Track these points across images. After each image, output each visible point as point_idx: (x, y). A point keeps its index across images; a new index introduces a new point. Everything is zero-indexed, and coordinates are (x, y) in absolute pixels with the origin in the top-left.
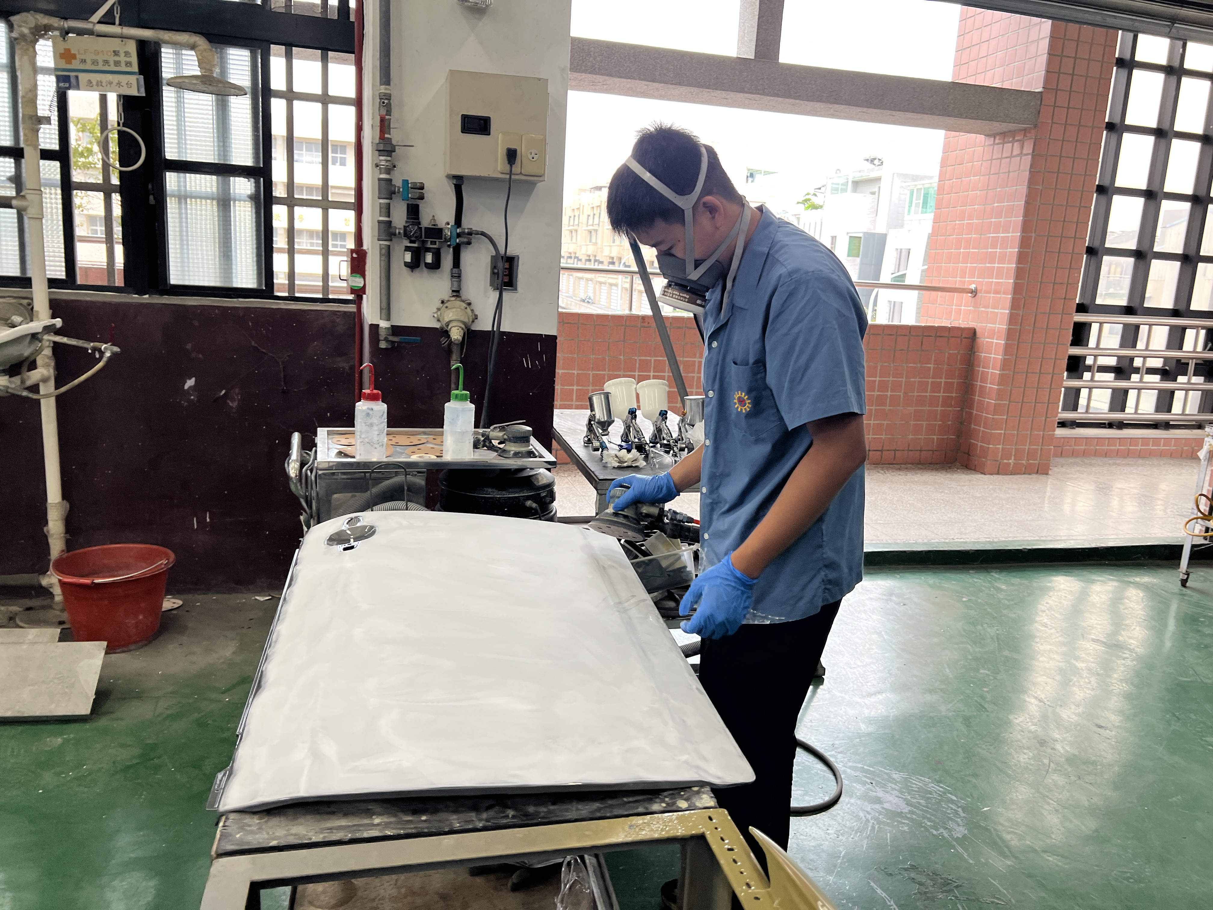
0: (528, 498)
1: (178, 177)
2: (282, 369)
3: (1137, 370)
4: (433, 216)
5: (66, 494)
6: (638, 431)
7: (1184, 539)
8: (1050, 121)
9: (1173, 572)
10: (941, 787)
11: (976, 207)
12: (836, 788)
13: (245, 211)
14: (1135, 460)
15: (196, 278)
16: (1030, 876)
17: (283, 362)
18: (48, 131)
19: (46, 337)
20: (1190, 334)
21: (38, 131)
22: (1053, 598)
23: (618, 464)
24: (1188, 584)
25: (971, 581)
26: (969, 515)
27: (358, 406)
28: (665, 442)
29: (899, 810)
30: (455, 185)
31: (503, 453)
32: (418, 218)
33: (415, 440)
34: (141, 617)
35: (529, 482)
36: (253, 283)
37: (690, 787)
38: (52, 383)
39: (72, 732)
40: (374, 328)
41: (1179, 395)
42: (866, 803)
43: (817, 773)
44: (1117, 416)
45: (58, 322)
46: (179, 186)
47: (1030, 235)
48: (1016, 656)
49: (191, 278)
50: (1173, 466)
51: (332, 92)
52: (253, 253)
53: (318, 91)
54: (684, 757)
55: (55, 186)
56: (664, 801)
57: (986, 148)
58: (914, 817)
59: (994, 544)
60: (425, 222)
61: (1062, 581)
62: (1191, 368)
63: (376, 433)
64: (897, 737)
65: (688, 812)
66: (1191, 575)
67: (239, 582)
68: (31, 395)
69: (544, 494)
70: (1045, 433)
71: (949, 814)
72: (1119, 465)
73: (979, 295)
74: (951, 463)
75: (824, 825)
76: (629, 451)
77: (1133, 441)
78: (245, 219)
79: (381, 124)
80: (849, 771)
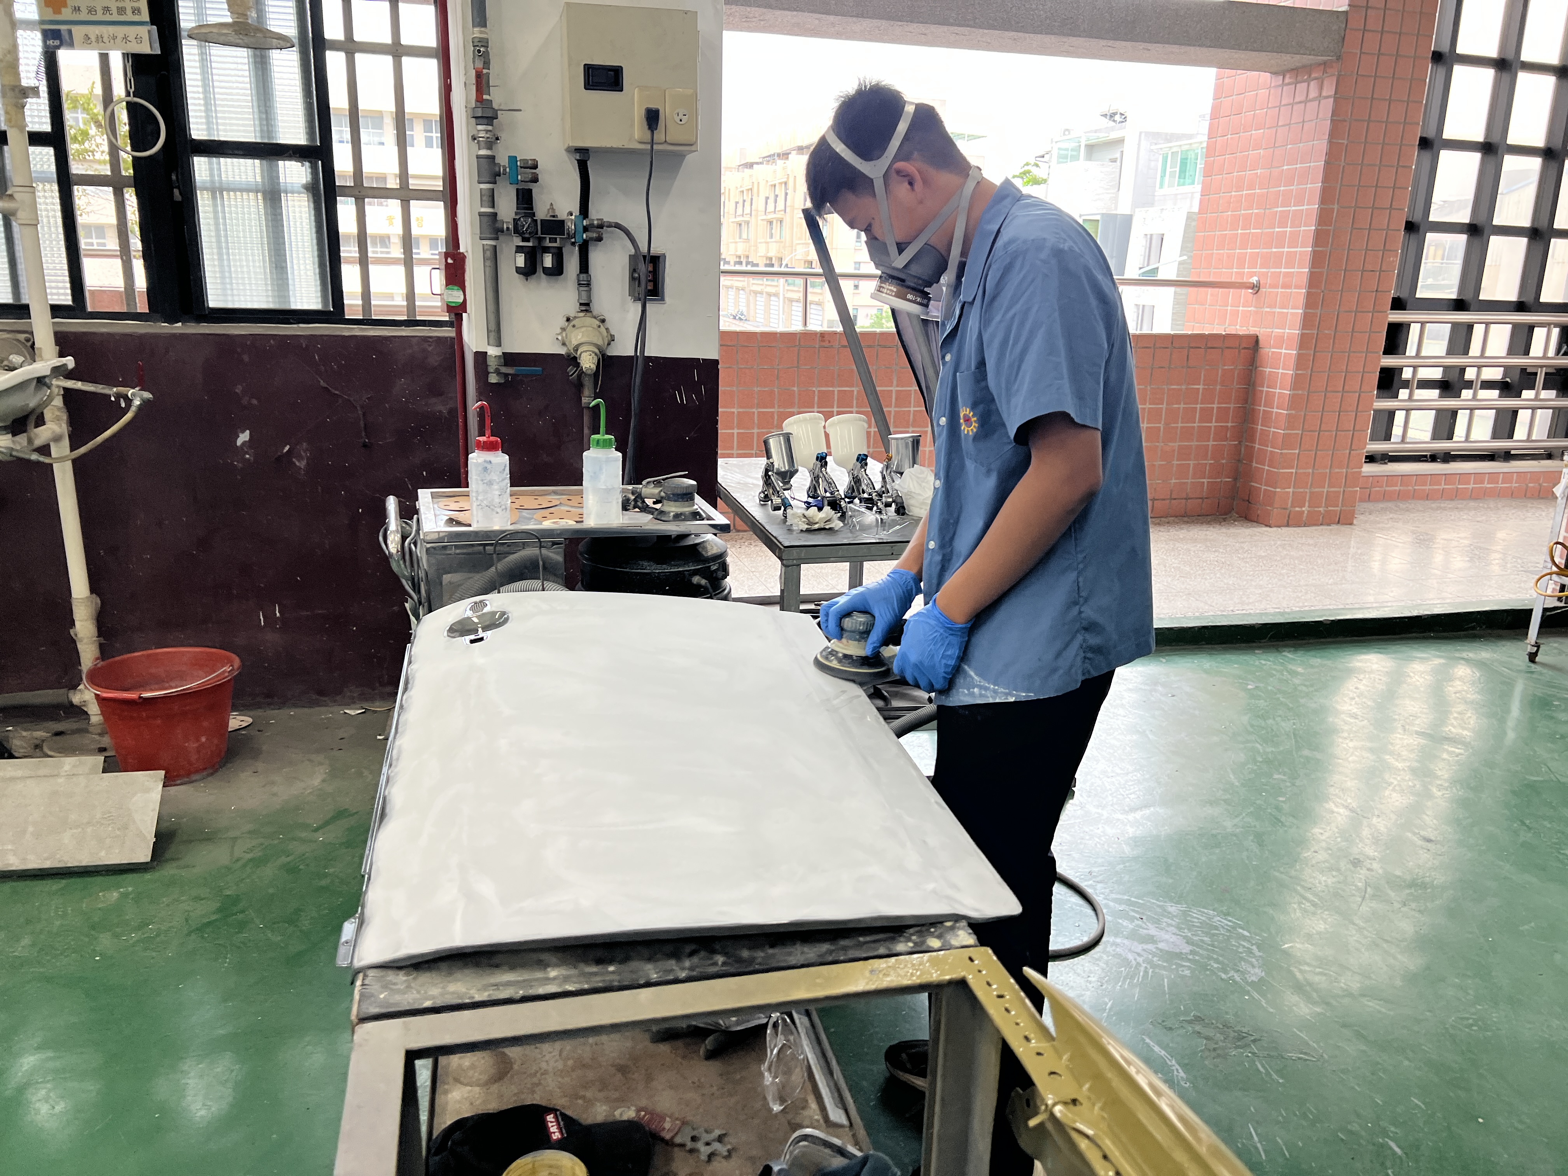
0: (695, 573)
1: (210, 164)
2: (361, 416)
3: (1469, 385)
4: (552, 204)
5: (95, 586)
6: (830, 483)
7: (1535, 600)
8: (1359, 52)
9: (1520, 644)
10: (1230, 921)
11: (1259, 171)
12: (1096, 926)
13: (300, 207)
14: (1465, 502)
15: (242, 298)
16: (1344, 1026)
17: (362, 407)
18: (35, 107)
19: (55, 382)
20: (1539, 334)
21: (23, 107)
22: (1364, 682)
23: (807, 526)
24: (1537, 659)
25: (1257, 663)
26: (1251, 580)
27: (472, 458)
28: (866, 495)
29: (1178, 951)
30: (578, 160)
31: (660, 515)
32: (532, 209)
33: (544, 502)
34: (203, 739)
35: (694, 552)
36: (317, 303)
37: (942, 923)
38: (66, 442)
39: (130, 884)
40: (481, 357)
41: (1524, 416)
42: (1136, 943)
43: (1071, 907)
44: (1443, 445)
45: (69, 361)
46: (212, 175)
47: (1331, 206)
48: (1318, 756)
49: (236, 298)
50: (1515, 508)
51: (406, 40)
52: (314, 264)
53: (387, 39)
54: (931, 886)
55: (49, 181)
56: (909, 940)
57: (1272, 91)
58: (1197, 958)
59: (1287, 616)
60: (541, 212)
61: (1375, 660)
62: (1540, 379)
63: (497, 493)
64: (1171, 861)
65: (942, 952)
66: (1542, 648)
67: (321, 693)
68: (42, 459)
69: (715, 568)
70: (1349, 470)
71: (1241, 953)
72: (1444, 509)
73: (1262, 290)
74: (1226, 514)
75: (1084, 971)
76: (820, 509)
77: (1464, 477)
78: (301, 218)
79: (477, 81)
80: (1112, 904)
